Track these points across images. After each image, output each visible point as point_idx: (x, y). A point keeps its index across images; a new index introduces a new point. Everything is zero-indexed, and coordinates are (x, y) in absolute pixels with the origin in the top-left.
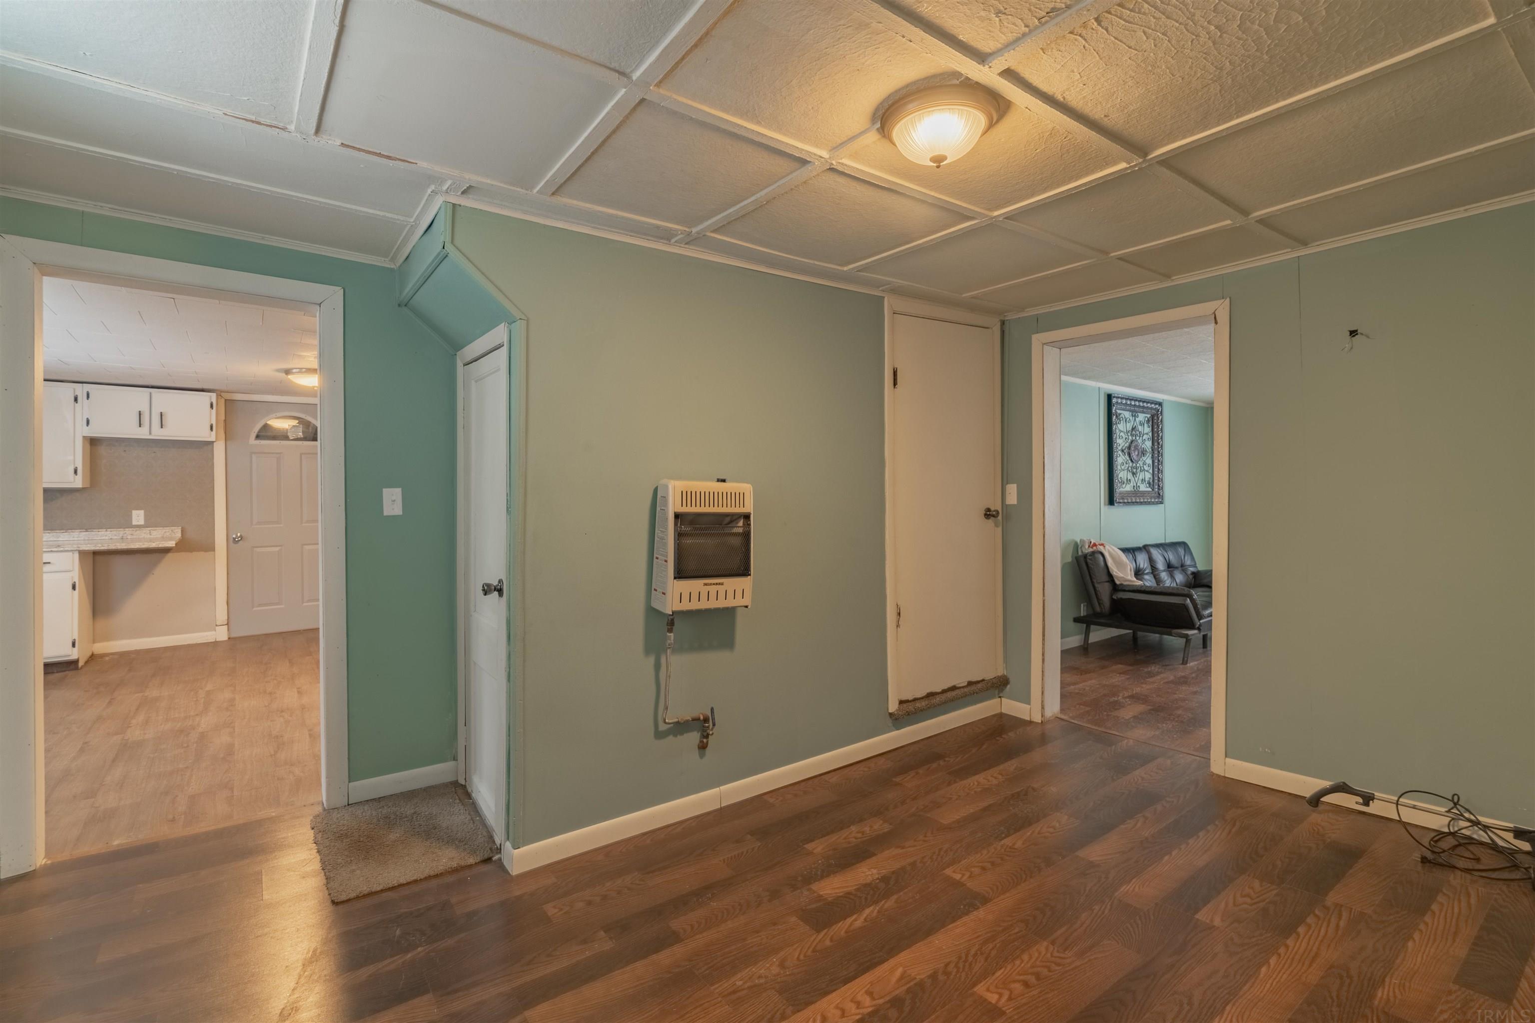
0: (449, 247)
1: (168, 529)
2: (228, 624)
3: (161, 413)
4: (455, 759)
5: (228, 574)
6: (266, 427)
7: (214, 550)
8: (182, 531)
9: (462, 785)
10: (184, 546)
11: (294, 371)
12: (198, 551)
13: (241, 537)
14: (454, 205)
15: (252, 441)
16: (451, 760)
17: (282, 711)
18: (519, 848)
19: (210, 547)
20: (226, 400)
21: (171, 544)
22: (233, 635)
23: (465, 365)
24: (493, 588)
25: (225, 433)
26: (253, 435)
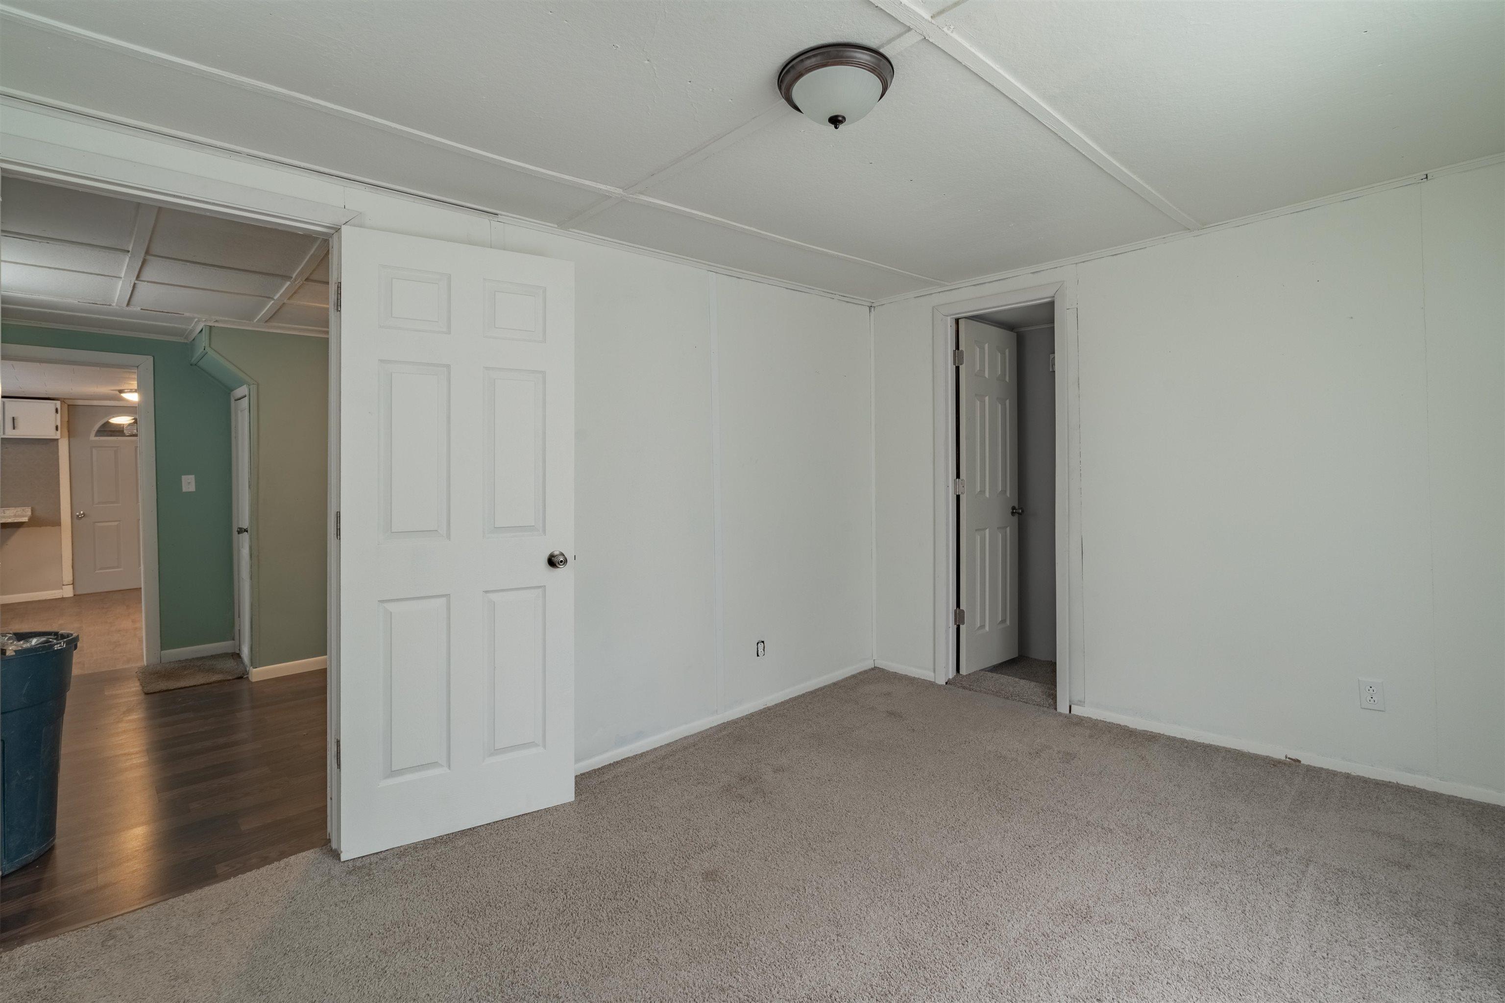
0: (208, 349)
1: (19, 509)
2: (73, 584)
3: (13, 418)
4: (233, 639)
5: (72, 544)
6: (107, 423)
7: (60, 525)
8: (32, 510)
9: (237, 654)
10: (35, 522)
11: (126, 391)
12: (46, 526)
13: (83, 514)
14: (210, 326)
15: (92, 437)
16: (231, 640)
17: (119, 631)
18: (256, 668)
19: (57, 523)
20: (68, 405)
21: (25, 519)
22: (78, 593)
23: (236, 400)
24: (243, 530)
25: (69, 431)
26: (93, 433)
